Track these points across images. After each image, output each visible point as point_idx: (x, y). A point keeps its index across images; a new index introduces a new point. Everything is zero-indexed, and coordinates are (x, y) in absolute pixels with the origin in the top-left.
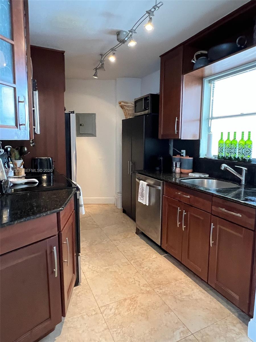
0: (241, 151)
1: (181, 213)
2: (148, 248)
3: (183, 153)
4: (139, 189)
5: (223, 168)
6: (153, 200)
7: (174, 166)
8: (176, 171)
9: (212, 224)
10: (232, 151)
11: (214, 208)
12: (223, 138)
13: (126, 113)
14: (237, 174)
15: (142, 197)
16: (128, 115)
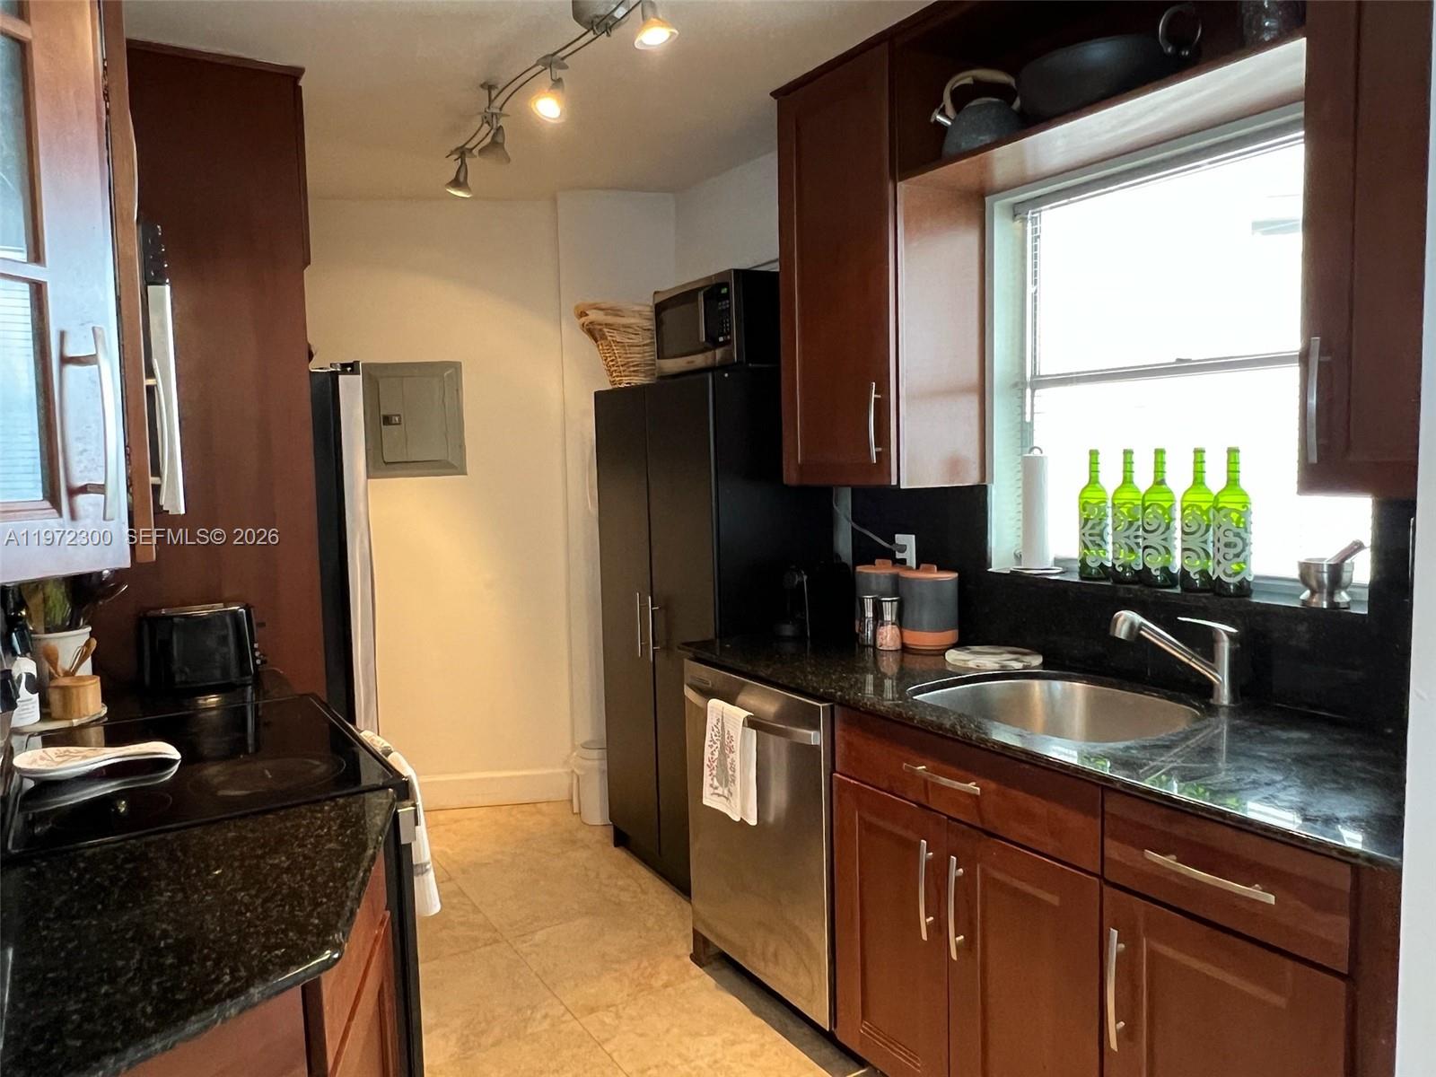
0: (1194, 542)
1: (938, 872)
2: (767, 1039)
3: (903, 549)
4: (707, 743)
5: (1122, 631)
6: (779, 796)
7: (869, 614)
8: (879, 642)
9: (1115, 933)
10: (1154, 540)
11: (1114, 850)
12: (1102, 478)
13: (612, 361)
14: (1193, 656)
15: (721, 784)
16: (621, 368)
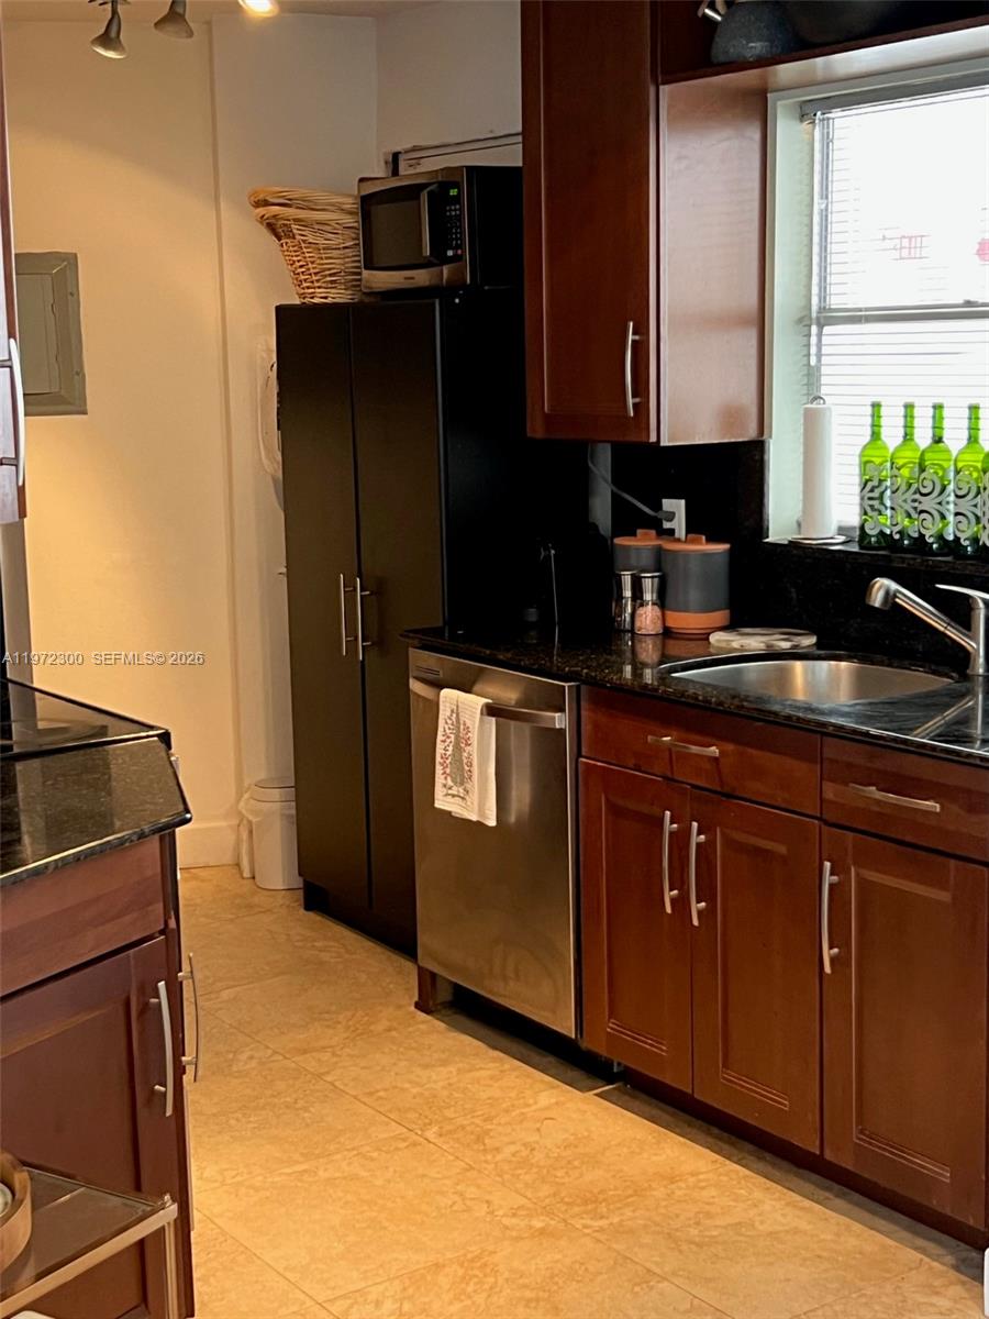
0: (966, 506)
2: (507, 1066)
3: (671, 516)
4: (440, 737)
5: (877, 599)
6: (521, 796)
7: (628, 593)
8: (637, 624)
9: (828, 865)
10: (928, 503)
11: (830, 791)
12: (884, 432)
13: (301, 267)
14: (949, 624)
15: (455, 783)
16: (314, 278)
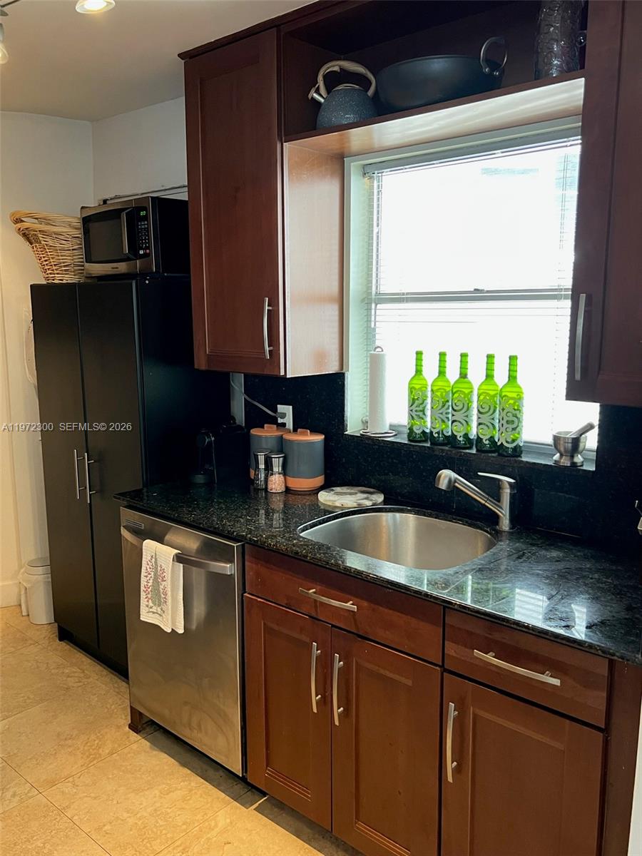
0: (485, 418)
1: (326, 664)
2: (194, 784)
3: (283, 416)
4: (143, 574)
5: (443, 485)
6: (199, 609)
7: (262, 466)
8: (269, 487)
9: (452, 705)
10: (459, 416)
11: (451, 649)
12: (424, 371)
13: (46, 261)
14: (488, 499)
15: (155, 605)
16: (54, 268)
